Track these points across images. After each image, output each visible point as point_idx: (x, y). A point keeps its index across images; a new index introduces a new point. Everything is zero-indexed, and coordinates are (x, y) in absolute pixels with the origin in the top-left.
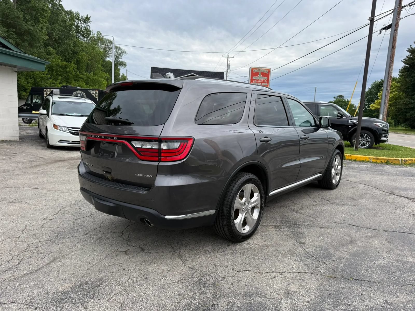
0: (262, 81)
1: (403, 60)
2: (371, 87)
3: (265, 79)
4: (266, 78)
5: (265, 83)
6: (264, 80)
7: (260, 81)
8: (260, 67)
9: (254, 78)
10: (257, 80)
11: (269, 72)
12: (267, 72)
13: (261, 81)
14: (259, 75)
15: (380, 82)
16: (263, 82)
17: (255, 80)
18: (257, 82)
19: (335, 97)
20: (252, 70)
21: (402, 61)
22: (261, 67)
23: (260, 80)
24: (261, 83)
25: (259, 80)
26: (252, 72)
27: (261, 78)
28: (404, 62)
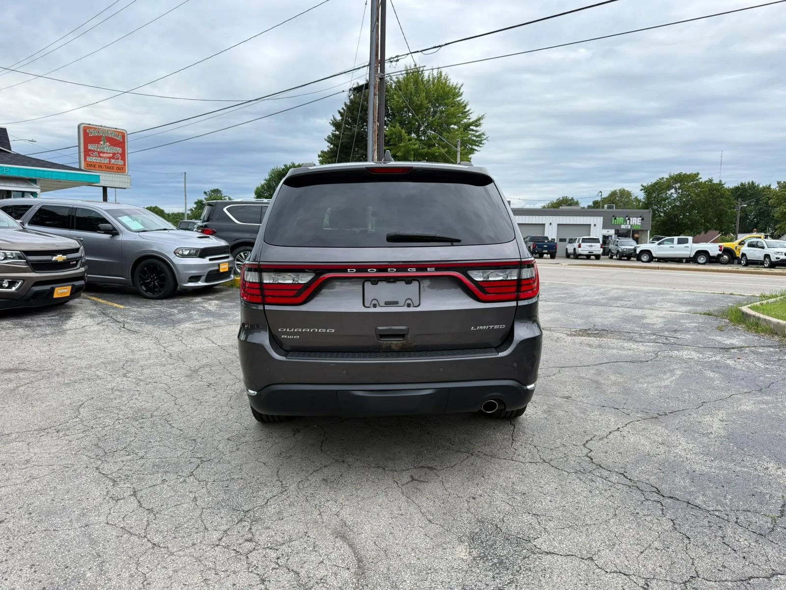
0: (111, 155)
1: (326, 138)
2: (269, 177)
3: (117, 152)
4: (118, 149)
5: (118, 159)
6: (114, 154)
7: (105, 155)
8: (101, 126)
9: (91, 147)
10: (99, 153)
11: (123, 137)
12: (119, 138)
13: (108, 155)
14: (102, 143)
15: (283, 170)
16: (113, 158)
17: (94, 151)
18: (100, 157)
19: (206, 191)
20: (85, 131)
21: (326, 140)
22: (104, 127)
23: (107, 153)
24: (110, 158)
25: (104, 153)
26: (86, 134)
27: (107, 148)
28: (328, 141)
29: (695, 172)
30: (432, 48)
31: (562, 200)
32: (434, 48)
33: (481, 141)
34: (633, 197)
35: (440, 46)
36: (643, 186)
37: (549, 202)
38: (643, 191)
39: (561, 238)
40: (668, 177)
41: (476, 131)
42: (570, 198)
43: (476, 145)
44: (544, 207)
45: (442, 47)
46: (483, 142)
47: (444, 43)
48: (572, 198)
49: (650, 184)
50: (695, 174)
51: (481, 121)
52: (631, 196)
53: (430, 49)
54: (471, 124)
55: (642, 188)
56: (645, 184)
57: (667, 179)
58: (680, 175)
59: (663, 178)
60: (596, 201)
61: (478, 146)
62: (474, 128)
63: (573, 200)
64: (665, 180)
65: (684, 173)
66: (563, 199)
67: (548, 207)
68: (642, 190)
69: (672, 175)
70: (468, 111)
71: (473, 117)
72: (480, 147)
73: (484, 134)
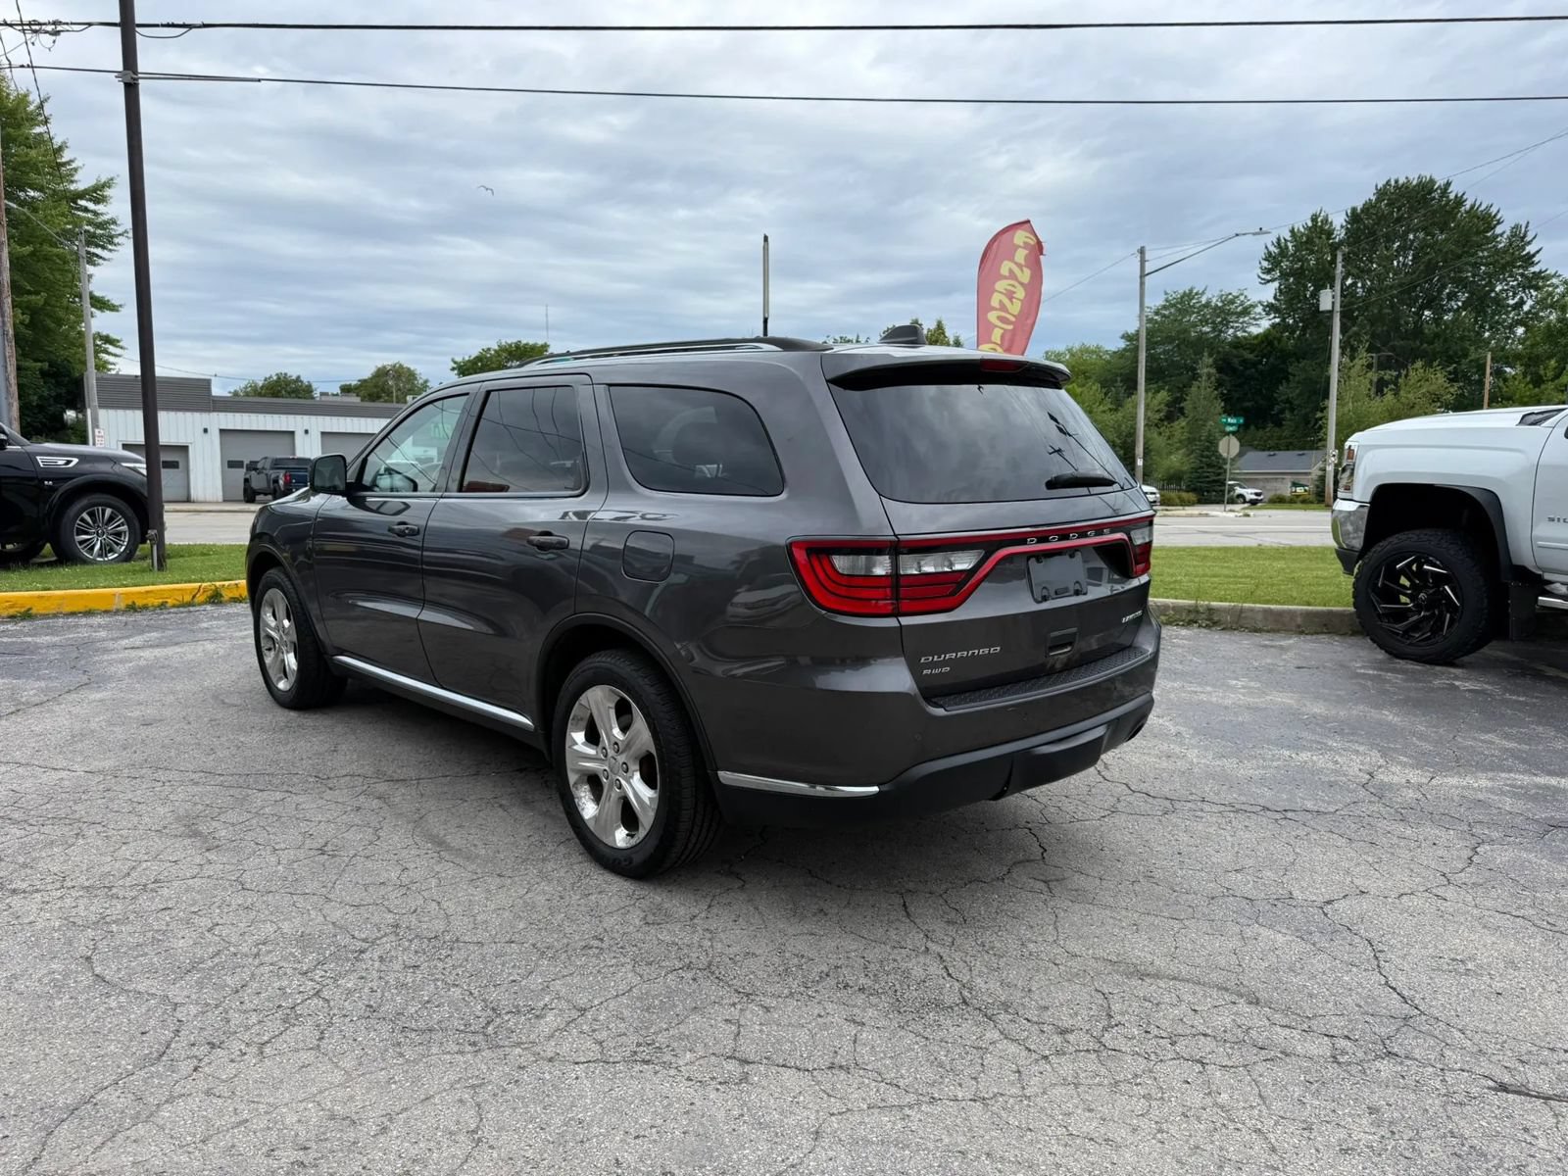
29: (540, 342)
30: (163, 26)
31: (276, 382)
32: (168, 25)
33: (112, 237)
34: (421, 381)
35: (190, 27)
36: (455, 363)
37: (246, 382)
38: (456, 372)
39: (231, 459)
40: (496, 348)
41: (95, 213)
42: (294, 378)
43: (97, 246)
44: (236, 394)
45: (194, 30)
46: (116, 240)
47: (199, 22)
48: (299, 377)
49: (467, 358)
50: (542, 346)
51: (107, 192)
52: (416, 379)
53: (157, 26)
54: (82, 195)
55: (455, 366)
56: (459, 359)
57: (495, 351)
58: (518, 346)
59: (489, 349)
60: (346, 385)
61: (103, 248)
62: (91, 206)
63: (302, 382)
64: (493, 352)
65: (524, 342)
66: (279, 378)
67: (247, 394)
68: (453, 369)
69: (504, 343)
70: (69, 163)
71: (82, 182)
72: (110, 250)
73: (114, 222)
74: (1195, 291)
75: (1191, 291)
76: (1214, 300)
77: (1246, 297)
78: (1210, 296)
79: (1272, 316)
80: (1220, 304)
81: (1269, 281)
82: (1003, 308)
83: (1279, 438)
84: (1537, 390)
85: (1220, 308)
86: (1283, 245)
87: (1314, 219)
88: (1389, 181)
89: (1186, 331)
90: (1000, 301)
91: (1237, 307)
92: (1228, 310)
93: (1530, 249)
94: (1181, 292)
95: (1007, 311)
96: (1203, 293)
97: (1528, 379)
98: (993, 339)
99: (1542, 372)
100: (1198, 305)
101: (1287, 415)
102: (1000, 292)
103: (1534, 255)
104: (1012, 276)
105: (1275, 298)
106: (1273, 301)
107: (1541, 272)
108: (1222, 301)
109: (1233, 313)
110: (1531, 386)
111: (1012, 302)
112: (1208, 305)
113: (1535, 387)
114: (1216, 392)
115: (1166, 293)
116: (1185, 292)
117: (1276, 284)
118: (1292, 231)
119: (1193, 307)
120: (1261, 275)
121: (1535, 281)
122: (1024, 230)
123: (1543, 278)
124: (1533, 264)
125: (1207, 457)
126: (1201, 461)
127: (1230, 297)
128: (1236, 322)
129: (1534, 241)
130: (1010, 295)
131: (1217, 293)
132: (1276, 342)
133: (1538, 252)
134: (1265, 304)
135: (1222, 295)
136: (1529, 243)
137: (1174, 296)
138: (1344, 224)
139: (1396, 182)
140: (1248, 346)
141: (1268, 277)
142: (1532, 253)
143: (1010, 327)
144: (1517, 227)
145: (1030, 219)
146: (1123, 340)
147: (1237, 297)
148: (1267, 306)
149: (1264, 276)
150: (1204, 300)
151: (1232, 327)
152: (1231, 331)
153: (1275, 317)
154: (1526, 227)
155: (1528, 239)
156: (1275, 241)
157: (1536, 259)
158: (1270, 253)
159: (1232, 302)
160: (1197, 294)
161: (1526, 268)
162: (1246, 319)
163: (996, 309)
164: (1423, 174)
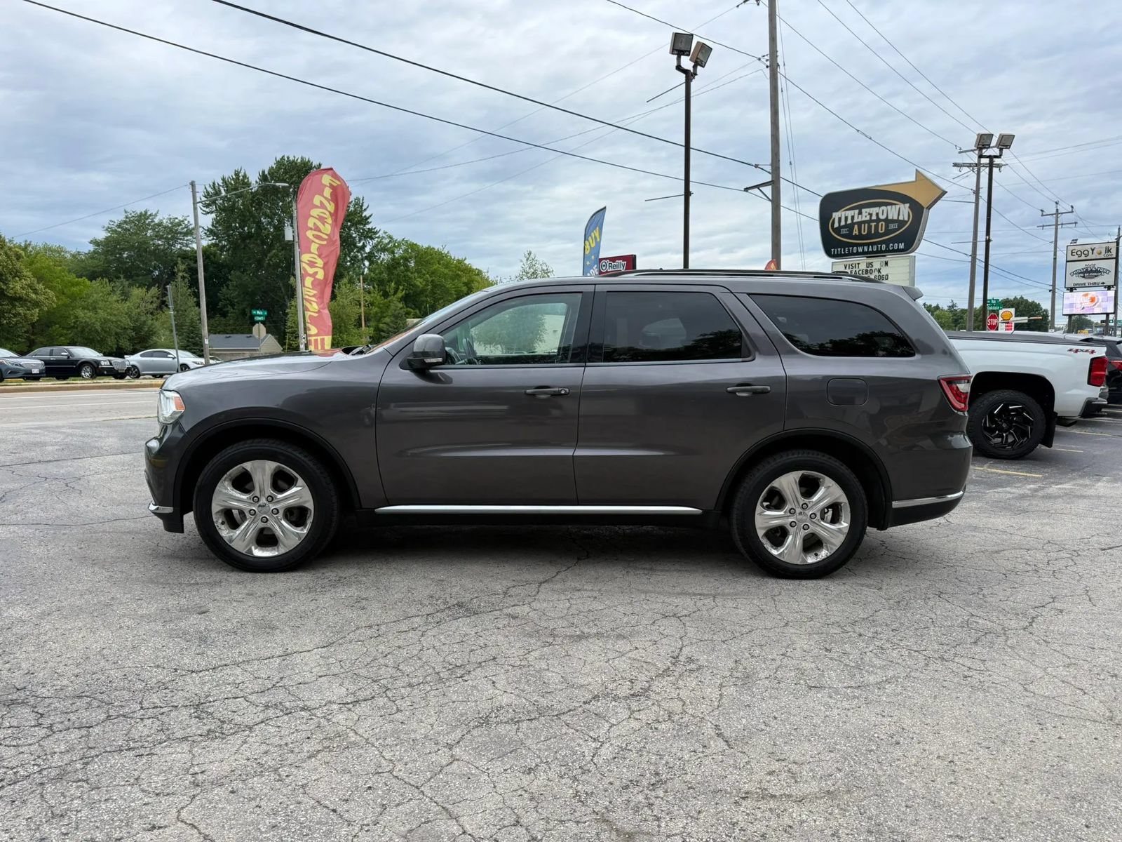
74: (149, 213)
75: (146, 212)
76: (165, 221)
77: (189, 222)
78: (161, 218)
79: (212, 238)
80: (170, 225)
81: (208, 213)
82: (317, 229)
83: (226, 325)
84: (386, 300)
85: (170, 228)
86: (217, 188)
87: (237, 174)
88: (283, 156)
89: (145, 243)
90: (315, 224)
91: (183, 229)
92: (174, 231)
93: (366, 214)
94: (139, 212)
95: (320, 231)
96: (156, 215)
97: (381, 293)
98: (312, 250)
99: (388, 290)
100: (152, 224)
101: (230, 308)
102: (315, 218)
103: (368, 218)
104: (322, 206)
105: (213, 225)
106: (211, 227)
107: (372, 229)
108: (171, 223)
109: (181, 233)
110: (383, 298)
111: (324, 225)
112: (160, 224)
113: (385, 298)
114: (189, 290)
115: (126, 212)
116: (141, 213)
117: (213, 215)
118: (223, 179)
119: (149, 224)
120: (203, 208)
121: (370, 234)
122: (328, 174)
123: (373, 232)
124: (368, 223)
125: (193, 338)
126: (188, 341)
127: (177, 220)
128: (184, 240)
129: (368, 209)
130: (322, 219)
131: (166, 217)
132: (212, 256)
133: (370, 216)
134: (206, 228)
135: (171, 219)
136: (365, 210)
137: (133, 214)
138: (258, 180)
139: (288, 158)
140: (192, 258)
141: (207, 210)
142: (367, 216)
143: (325, 243)
144: (358, 199)
145: (333, 167)
146: (91, 245)
147: (183, 221)
148: (208, 230)
149: (205, 209)
150: (156, 221)
151: (180, 243)
152: (179, 246)
153: (213, 239)
154: (363, 200)
155: (364, 208)
156: (211, 184)
157: (369, 220)
158: (208, 192)
159: (179, 224)
160: (150, 215)
161: (364, 225)
162: (189, 238)
163: (311, 229)
164: (304, 156)
